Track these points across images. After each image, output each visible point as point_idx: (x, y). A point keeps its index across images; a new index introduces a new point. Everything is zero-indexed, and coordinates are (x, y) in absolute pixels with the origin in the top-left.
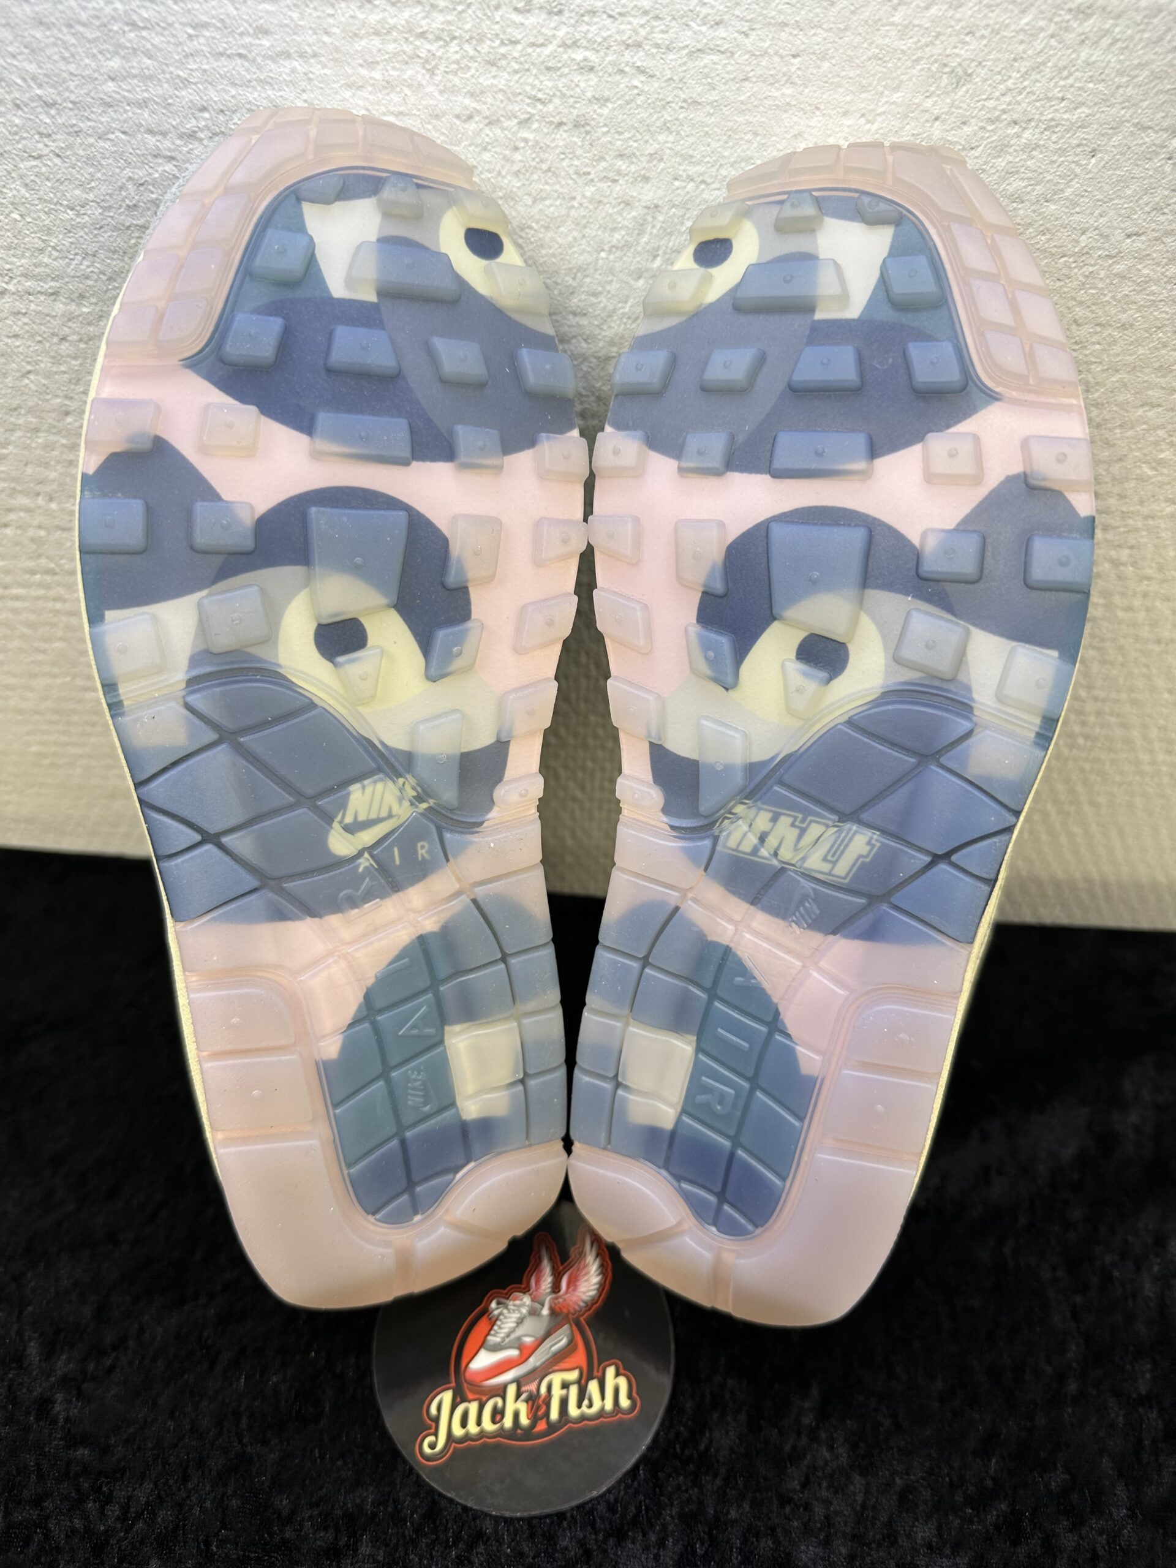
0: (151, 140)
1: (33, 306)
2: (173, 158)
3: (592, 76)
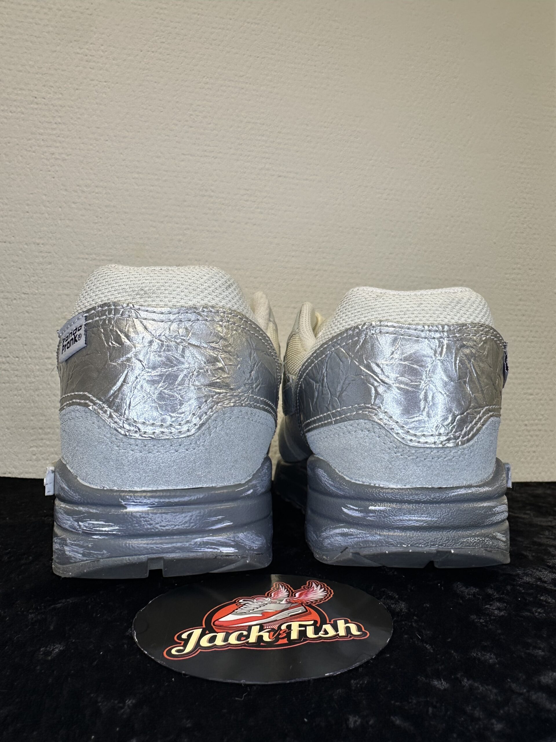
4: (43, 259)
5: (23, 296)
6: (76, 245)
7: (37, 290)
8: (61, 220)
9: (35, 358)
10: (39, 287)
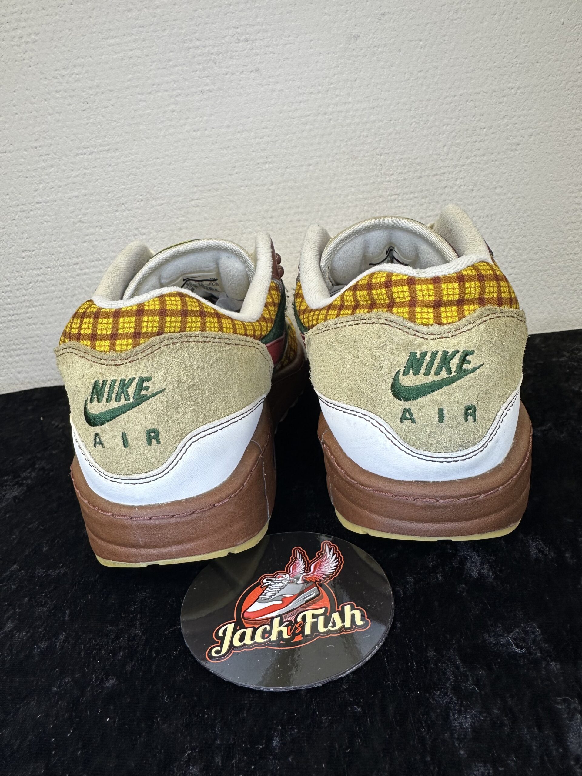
0: (139, 96)
1: (101, 156)
2: (145, 101)
3: (258, 57)
4: (45, 162)
5: (38, 206)
6: (72, 141)
7: (47, 197)
8: (50, 115)
9: (63, 265)
10: (49, 194)
